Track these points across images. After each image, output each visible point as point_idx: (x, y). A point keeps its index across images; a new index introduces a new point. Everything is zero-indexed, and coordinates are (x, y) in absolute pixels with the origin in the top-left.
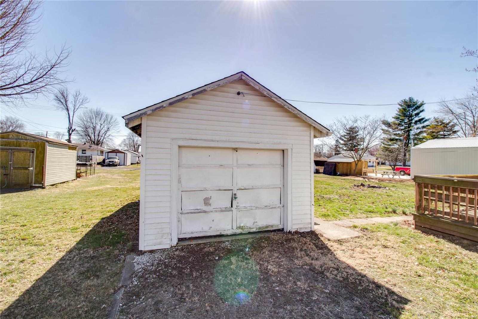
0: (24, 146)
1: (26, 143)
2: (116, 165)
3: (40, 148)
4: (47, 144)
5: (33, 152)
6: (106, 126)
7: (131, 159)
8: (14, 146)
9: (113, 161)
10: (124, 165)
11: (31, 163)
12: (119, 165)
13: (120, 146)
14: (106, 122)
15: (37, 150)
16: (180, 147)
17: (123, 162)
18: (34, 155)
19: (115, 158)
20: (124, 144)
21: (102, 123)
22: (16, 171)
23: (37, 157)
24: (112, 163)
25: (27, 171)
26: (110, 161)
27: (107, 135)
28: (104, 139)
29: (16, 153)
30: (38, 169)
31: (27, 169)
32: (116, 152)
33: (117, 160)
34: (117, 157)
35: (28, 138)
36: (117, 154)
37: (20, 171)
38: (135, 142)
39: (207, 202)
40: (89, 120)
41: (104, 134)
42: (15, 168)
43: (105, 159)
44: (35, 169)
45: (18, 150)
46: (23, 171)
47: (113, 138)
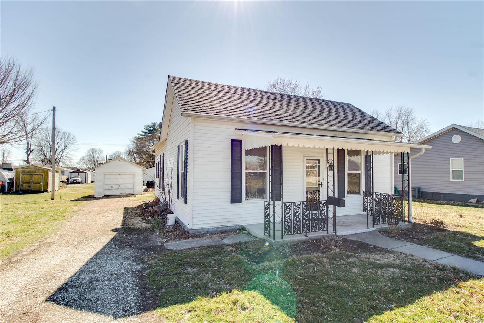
0: (38, 172)
1: (39, 171)
2: (79, 183)
3: (45, 173)
4: (49, 171)
5: (42, 175)
6: (63, 144)
7: (92, 178)
8: (33, 173)
9: (76, 180)
10: (85, 183)
11: (41, 180)
12: (81, 183)
13: (78, 163)
14: (63, 139)
15: (44, 174)
16: (104, 174)
17: (85, 181)
18: (42, 177)
19: (78, 177)
20: (83, 162)
21: (59, 140)
22: (34, 184)
23: (44, 178)
24: (75, 182)
25: (39, 185)
26: (74, 180)
27: (65, 153)
28: (62, 158)
29: (34, 176)
30: (45, 183)
31: (39, 183)
32: (78, 172)
33: (79, 179)
34: (79, 176)
35: (39, 168)
36: (79, 173)
37: (36, 184)
38: (95, 159)
39: (112, 187)
40: (44, 138)
41: (61, 153)
42: (34, 183)
43: (69, 178)
44: (44, 183)
45: (35, 174)
46: (37, 184)
47: (71, 156)
